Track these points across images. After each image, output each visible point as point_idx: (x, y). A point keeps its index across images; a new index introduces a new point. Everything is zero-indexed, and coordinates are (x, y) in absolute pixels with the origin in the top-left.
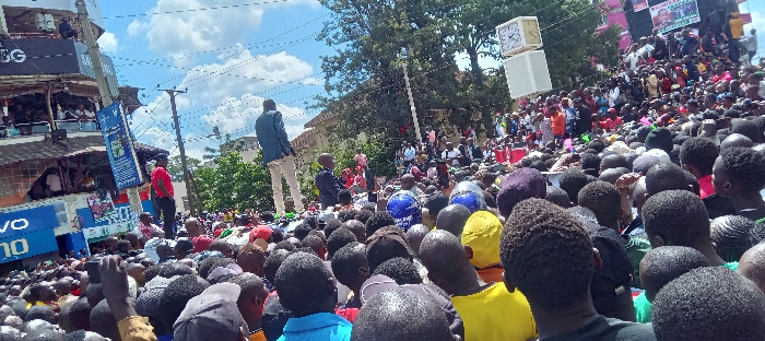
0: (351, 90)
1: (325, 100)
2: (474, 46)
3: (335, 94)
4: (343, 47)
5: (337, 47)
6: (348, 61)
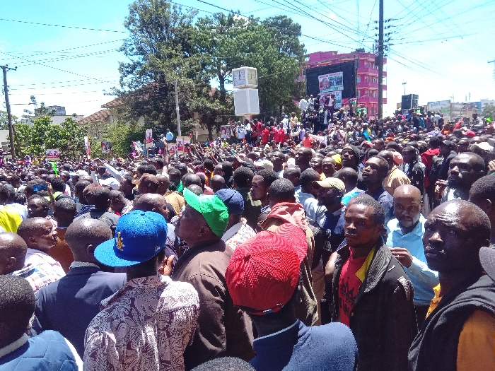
0: (137, 88)
1: (119, 92)
2: (224, 75)
3: (127, 89)
4: (136, 58)
5: (131, 58)
6: (138, 69)
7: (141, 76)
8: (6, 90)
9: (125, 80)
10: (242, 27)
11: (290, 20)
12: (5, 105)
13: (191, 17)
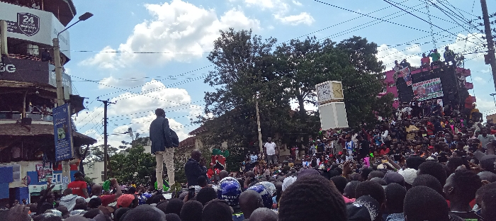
2: (302, 96)
4: (219, 87)
5: (216, 87)
6: (222, 96)
7: (225, 102)
8: (106, 122)
9: (210, 107)
10: (318, 51)
11: (365, 40)
12: (103, 136)
13: (269, 46)
